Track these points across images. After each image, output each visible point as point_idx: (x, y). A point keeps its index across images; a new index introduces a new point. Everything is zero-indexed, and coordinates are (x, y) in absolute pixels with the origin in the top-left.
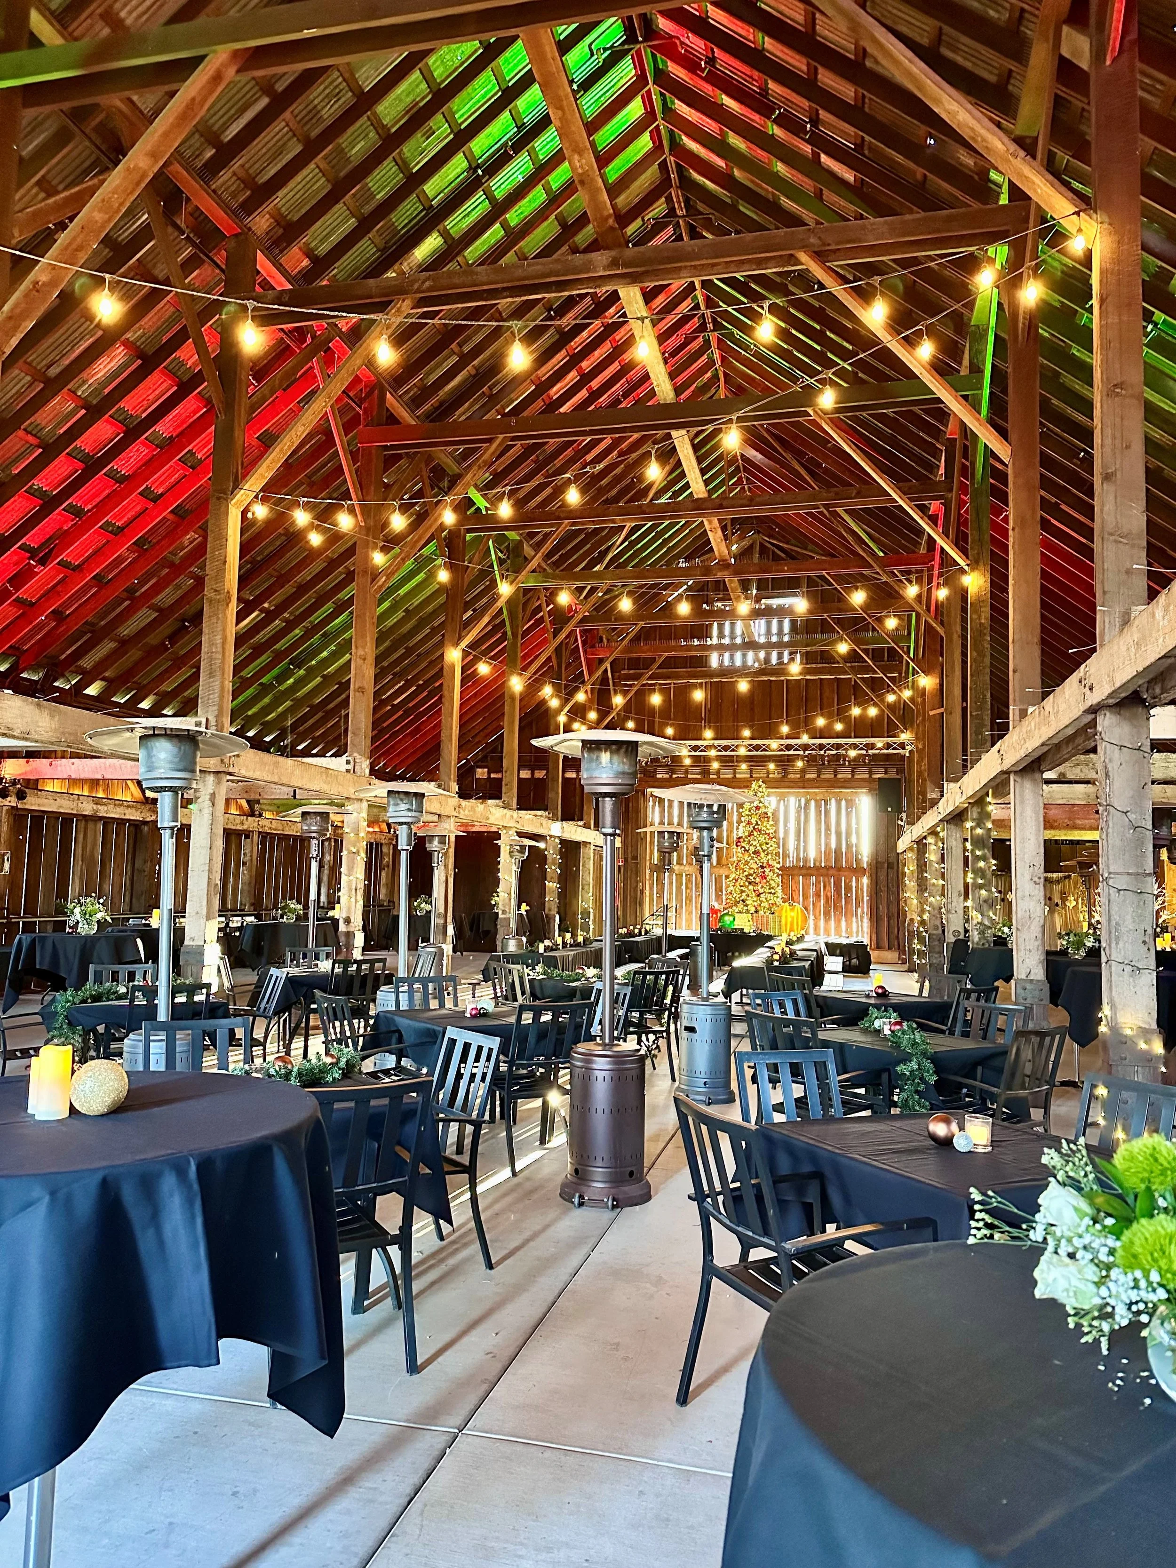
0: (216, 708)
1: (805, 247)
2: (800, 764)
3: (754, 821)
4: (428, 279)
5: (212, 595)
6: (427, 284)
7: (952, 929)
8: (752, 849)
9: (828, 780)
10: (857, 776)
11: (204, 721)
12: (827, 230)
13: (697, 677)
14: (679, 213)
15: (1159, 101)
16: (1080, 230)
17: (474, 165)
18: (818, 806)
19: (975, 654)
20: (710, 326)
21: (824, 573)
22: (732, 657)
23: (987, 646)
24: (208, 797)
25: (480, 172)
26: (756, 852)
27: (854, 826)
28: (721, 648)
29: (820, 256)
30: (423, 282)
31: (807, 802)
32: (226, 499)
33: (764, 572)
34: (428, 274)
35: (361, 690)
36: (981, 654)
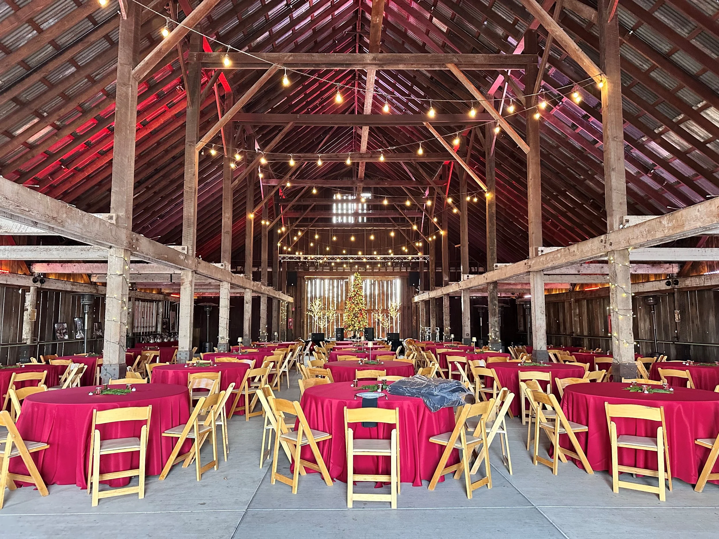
0: (191, 242)
1: (452, 62)
2: (379, 265)
3: (356, 290)
4: (291, 56)
5: (188, 189)
6: (291, 58)
7: (466, 333)
8: (356, 302)
9: (383, 272)
10: (395, 271)
11: (186, 247)
12: (460, 56)
13: (327, 227)
14: (358, 30)
15: (585, 25)
16: (601, 81)
17: (289, 3)
18: (379, 284)
19: (490, 225)
20: (357, 78)
21: (401, 186)
22: (342, 218)
23: (495, 221)
24: (189, 282)
25: (291, 6)
26: (357, 303)
27: (394, 292)
28: (337, 215)
29: (457, 65)
30: (289, 57)
31: (374, 281)
32: (194, 146)
33: (377, 184)
34: (291, 54)
35: (227, 232)
36: (493, 224)
